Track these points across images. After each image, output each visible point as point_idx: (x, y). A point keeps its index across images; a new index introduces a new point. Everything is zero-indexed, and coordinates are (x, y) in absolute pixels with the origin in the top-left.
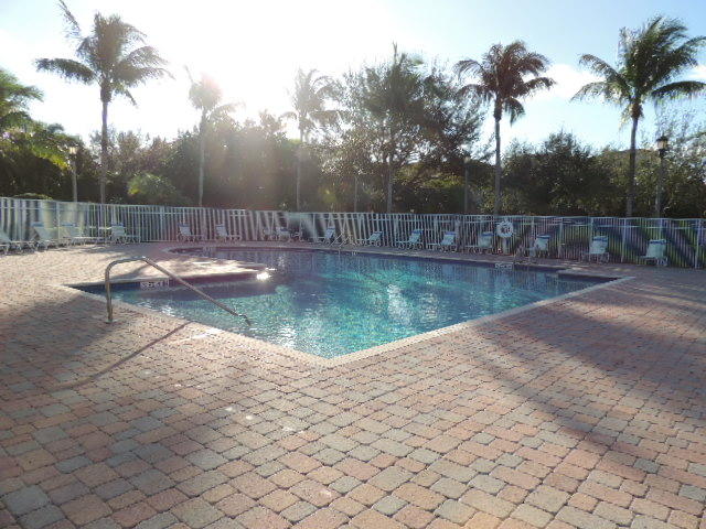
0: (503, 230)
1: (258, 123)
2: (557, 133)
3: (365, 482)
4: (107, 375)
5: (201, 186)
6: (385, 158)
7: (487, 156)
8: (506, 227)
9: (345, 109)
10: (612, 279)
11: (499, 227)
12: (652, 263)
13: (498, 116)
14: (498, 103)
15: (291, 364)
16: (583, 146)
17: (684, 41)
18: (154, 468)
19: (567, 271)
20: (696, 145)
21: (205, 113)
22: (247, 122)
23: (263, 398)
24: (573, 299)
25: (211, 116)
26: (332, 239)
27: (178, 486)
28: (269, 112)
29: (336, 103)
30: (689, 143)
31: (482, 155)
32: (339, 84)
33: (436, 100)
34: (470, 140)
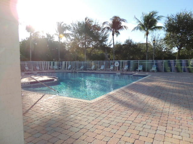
0: (116, 65)
1: (46, 37)
2: (128, 39)
3: (118, 130)
4: (30, 110)
5: (31, 55)
6: (83, 46)
7: (110, 45)
8: (117, 64)
9: (72, 33)
10: (147, 76)
11: (115, 64)
12: (153, 71)
13: (113, 35)
14: (113, 31)
15: (81, 103)
16: (134, 43)
17: (157, 17)
18: (62, 133)
19: (134, 74)
20: (160, 42)
21: (31, 34)
22: (43, 37)
23: (79, 112)
24: (140, 81)
25: (33, 35)
26: (70, 69)
27: (71, 137)
28: (50, 34)
29: (69, 31)
30: (159, 42)
31: (109, 45)
32: (70, 26)
33: (97, 31)
34: (105, 41)
